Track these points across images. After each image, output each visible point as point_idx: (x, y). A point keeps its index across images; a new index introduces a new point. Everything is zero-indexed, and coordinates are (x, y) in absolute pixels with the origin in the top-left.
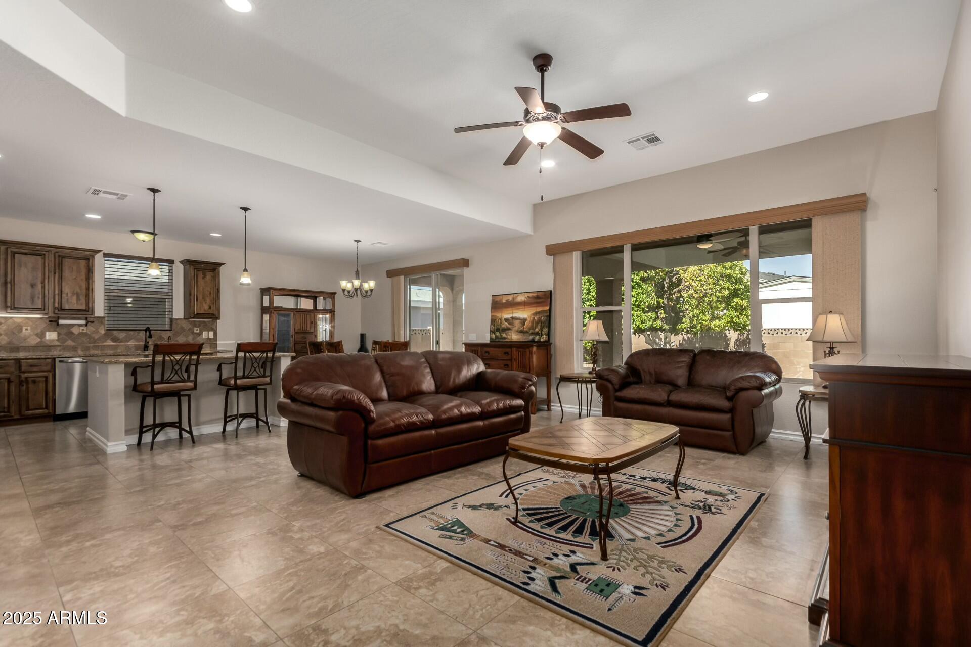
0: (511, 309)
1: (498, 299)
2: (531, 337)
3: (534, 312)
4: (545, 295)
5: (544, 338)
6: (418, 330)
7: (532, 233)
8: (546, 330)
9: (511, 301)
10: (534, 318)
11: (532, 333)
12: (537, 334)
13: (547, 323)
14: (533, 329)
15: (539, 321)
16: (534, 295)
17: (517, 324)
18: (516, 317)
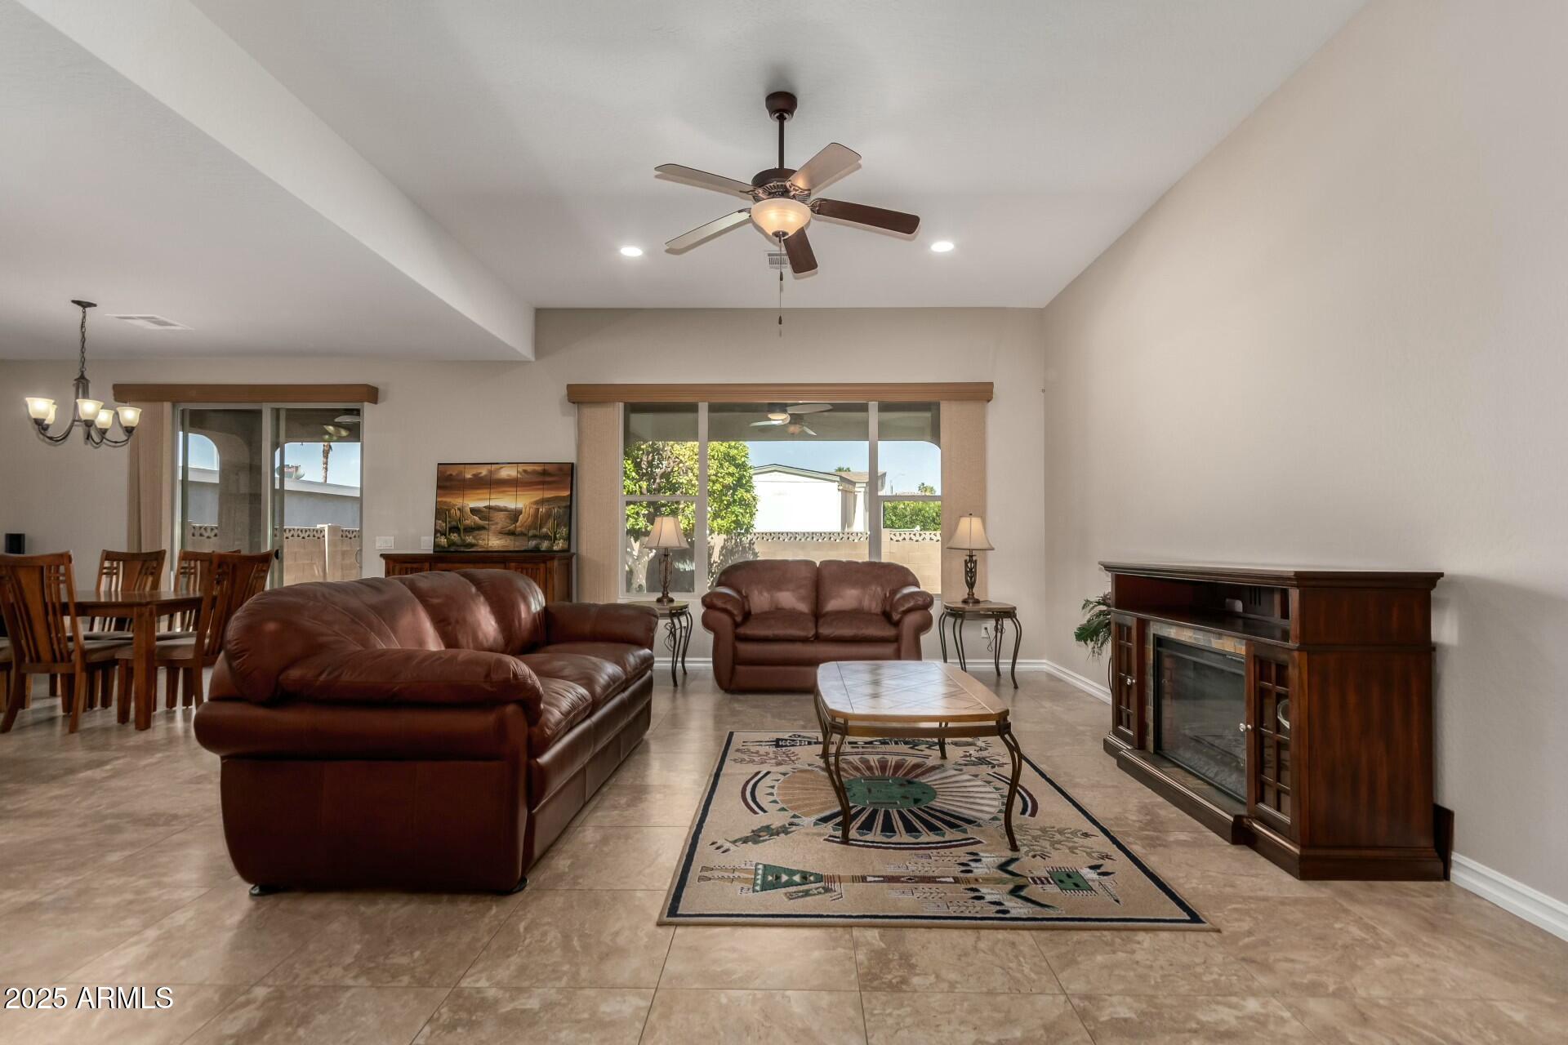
0: (485, 491)
1: (454, 471)
2: (532, 543)
3: (538, 498)
4: (561, 470)
5: (559, 545)
6: (200, 528)
7: (533, 359)
8: (564, 531)
9: (486, 476)
10: (538, 509)
11: (535, 537)
12: (546, 537)
13: (566, 518)
14: (536, 529)
15: (548, 515)
16: (538, 468)
17: (500, 520)
18: (498, 506)
